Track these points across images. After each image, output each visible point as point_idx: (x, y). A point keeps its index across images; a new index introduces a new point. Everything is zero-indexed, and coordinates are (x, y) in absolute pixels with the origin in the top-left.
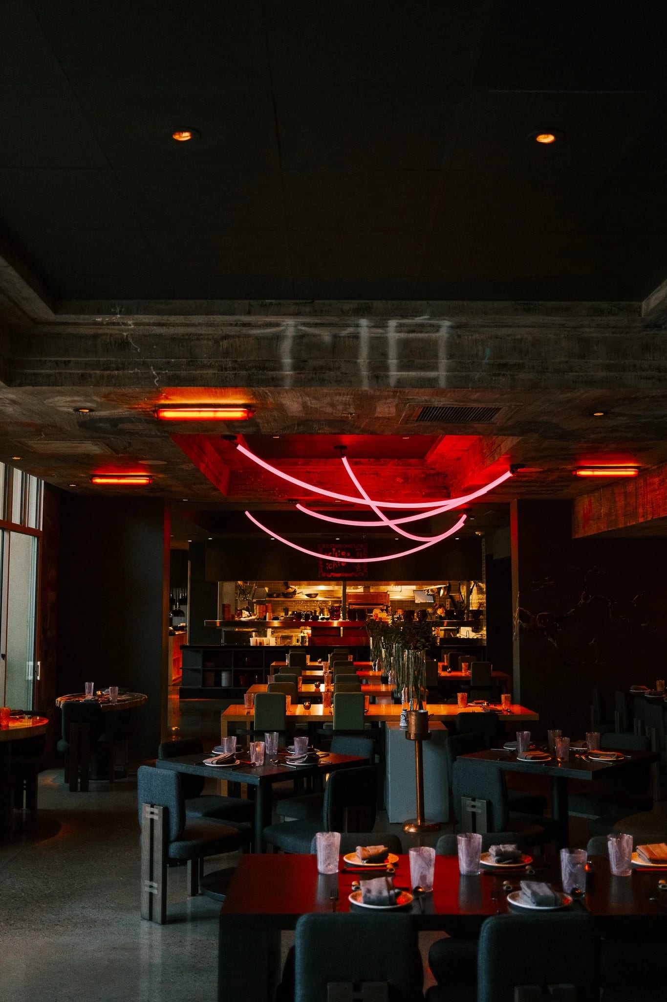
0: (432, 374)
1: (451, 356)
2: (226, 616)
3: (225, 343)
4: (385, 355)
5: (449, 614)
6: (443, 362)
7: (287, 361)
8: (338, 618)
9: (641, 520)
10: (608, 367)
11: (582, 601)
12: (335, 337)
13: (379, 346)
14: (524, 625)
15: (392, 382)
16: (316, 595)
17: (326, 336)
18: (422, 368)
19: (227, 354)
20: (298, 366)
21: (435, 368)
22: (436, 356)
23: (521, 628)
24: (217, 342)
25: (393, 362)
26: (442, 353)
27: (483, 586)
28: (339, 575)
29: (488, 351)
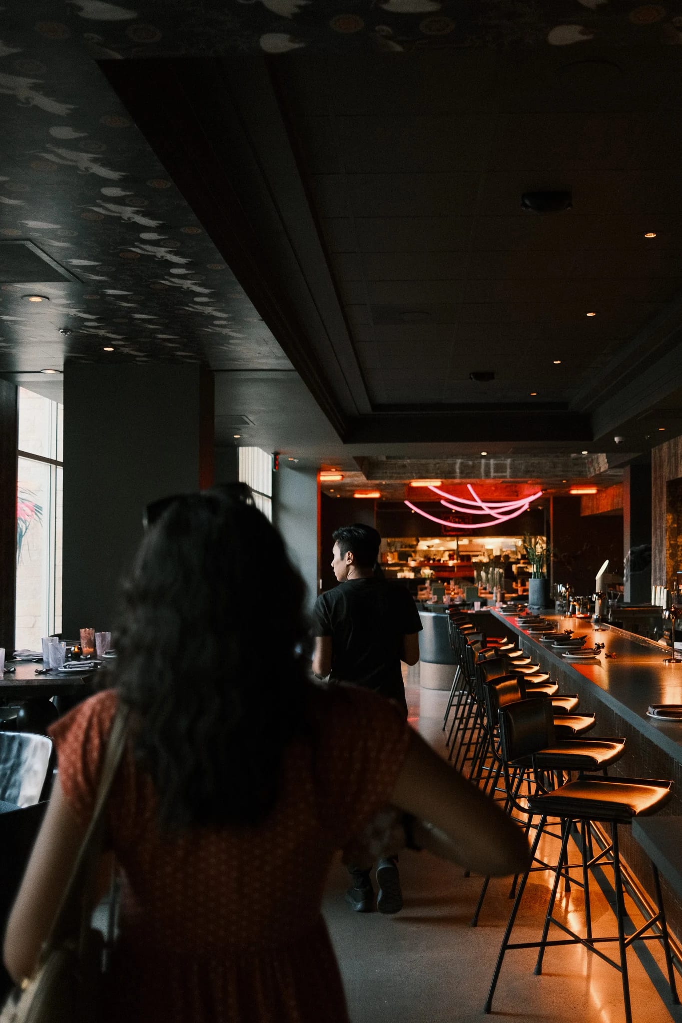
0: (504, 474)
1: (511, 468)
2: (383, 560)
3: (437, 466)
4: (489, 469)
5: (523, 557)
6: (508, 470)
7: (458, 471)
8: (453, 559)
9: (600, 512)
10: (563, 471)
11: (585, 548)
12: (473, 463)
13: (487, 466)
14: (555, 560)
15: (492, 476)
16: (433, 546)
17: (470, 463)
18: (502, 472)
19: (438, 469)
20: (461, 473)
21: (506, 472)
22: (506, 468)
23: (554, 561)
24: (435, 465)
25: (492, 470)
26: (508, 467)
27: (545, 538)
28: (454, 533)
29: (523, 467)
